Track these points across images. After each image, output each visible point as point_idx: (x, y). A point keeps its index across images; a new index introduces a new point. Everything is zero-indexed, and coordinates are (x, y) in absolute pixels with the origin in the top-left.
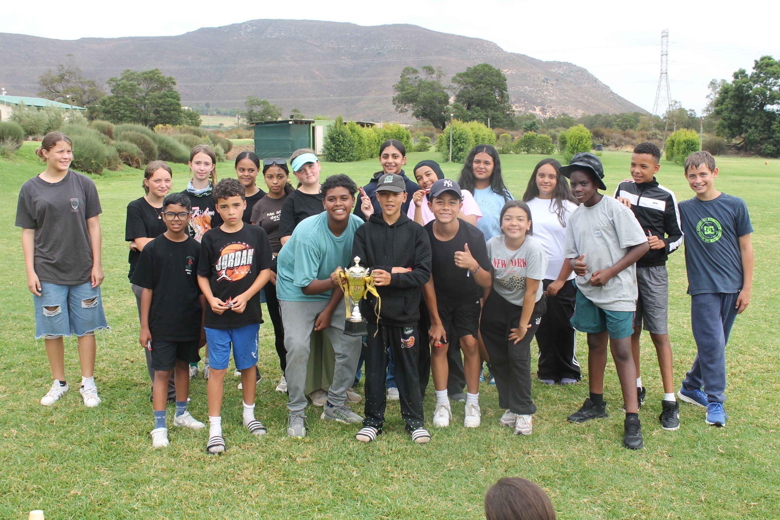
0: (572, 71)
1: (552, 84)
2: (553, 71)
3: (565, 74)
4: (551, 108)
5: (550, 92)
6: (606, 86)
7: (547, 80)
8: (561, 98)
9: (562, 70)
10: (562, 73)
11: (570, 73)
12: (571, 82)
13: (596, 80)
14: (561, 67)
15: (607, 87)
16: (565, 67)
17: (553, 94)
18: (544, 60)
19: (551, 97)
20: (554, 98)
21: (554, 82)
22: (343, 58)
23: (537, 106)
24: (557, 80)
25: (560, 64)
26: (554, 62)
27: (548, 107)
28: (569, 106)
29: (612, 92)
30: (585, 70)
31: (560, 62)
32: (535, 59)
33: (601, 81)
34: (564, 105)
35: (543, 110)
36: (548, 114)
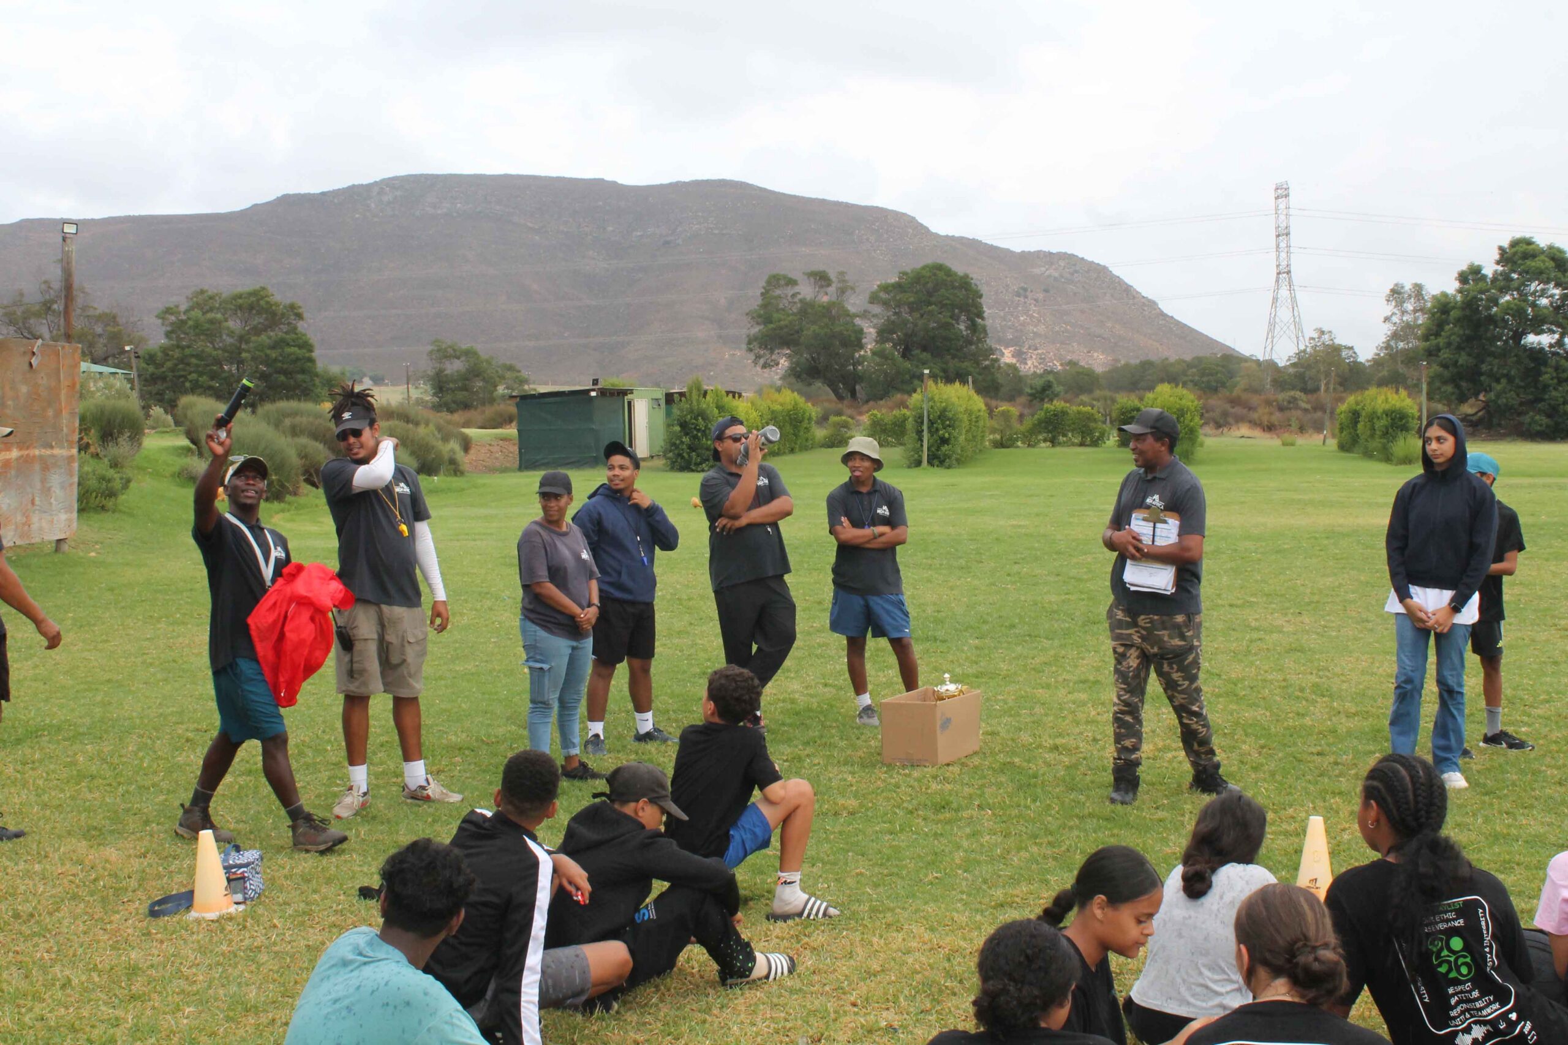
0: (1076, 272)
1: (1036, 300)
2: (1037, 271)
3: (1062, 276)
4: (1036, 349)
5: (1032, 317)
6: (1150, 301)
7: (1025, 290)
8: (1057, 328)
9: (1056, 269)
10: (1056, 275)
11: (1072, 274)
12: (1075, 294)
13: (1127, 290)
14: (1052, 264)
15: (1152, 304)
16: (1062, 263)
17: (1039, 321)
18: (1017, 249)
19: (1036, 326)
20: (1041, 329)
21: (1041, 296)
22: (591, 253)
23: (1007, 347)
24: (1046, 291)
25: (1049, 258)
26: (1039, 252)
27: (1029, 348)
28: (1075, 344)
29: (1163, 315)
30: (1105, 268)
31: (1050, 254)
32: (997, 248)
33: (1139, 290)
34: (1062, 343)
35: (1018, 354)
36: (1029, 363)
